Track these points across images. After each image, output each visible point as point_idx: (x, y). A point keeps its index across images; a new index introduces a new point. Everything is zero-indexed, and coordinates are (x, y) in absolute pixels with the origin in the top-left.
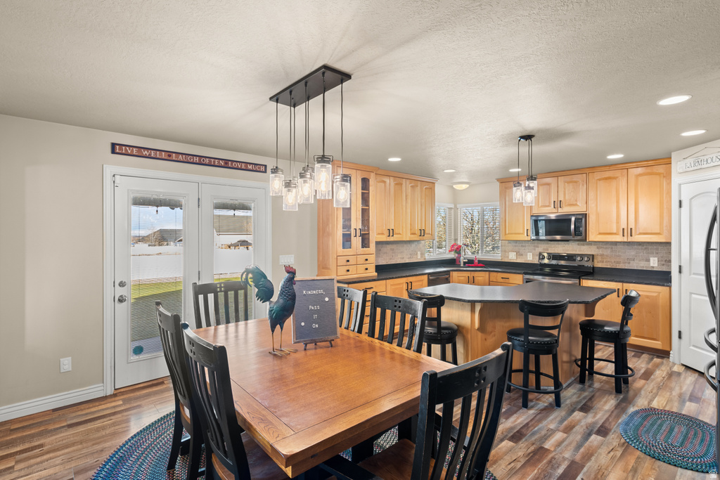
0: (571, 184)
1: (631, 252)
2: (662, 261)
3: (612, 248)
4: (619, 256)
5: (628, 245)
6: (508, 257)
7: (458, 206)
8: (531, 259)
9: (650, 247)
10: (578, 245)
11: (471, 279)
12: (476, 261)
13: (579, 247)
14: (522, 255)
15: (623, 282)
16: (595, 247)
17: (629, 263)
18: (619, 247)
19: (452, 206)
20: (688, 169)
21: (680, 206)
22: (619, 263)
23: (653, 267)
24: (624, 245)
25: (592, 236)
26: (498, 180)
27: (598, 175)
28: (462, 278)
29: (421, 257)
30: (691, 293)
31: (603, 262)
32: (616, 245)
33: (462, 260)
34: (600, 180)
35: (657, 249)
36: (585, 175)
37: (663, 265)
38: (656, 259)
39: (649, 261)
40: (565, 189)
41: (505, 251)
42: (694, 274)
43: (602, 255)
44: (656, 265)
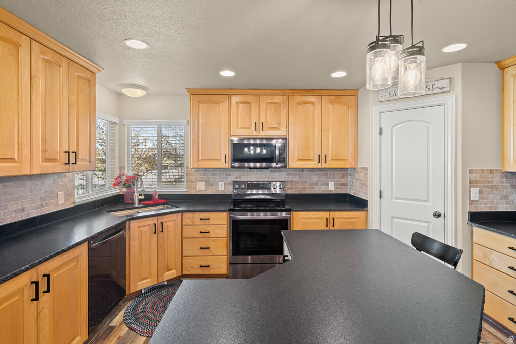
0: (272, 105)
1: (315, 178)
2: (337, 184)
3: (300, 175)
4: (305, 182)
5: (312, 171)
6: (195, 188)
7: (126, 121)
8: (223, 189)
9: (328, 173)
10: (270, 172)
11: (159, 227)
12: (157, 197)
13: (271, 174)
14: (212, 185)
15: (330, 210)
16: (286, 173)
17: (313, 188)
18: (306, 173)
19: (116, 120)
20: (392, 98)
21: (381, 134)
22: (305, 188)
23: (330, 191)
24: (309, 171)
25: (293, 163)
26: (188, 90)
27: (298, 98)
28: (145, 228)
29: (66, 200)
30: (392, 217)
31: (292, 188)
32: (303, 171)
33: (136, 197)
34: (299, 103)
35: (333, 174)
36: (285, 96)
37: (338, 188)
38: (333, 183)
39: (327, 185)
40: (266, 110)
41: (192, 181)
42: (396, 198)
43: (292, 182)
44: (333, 189)
